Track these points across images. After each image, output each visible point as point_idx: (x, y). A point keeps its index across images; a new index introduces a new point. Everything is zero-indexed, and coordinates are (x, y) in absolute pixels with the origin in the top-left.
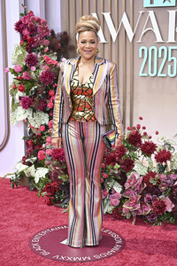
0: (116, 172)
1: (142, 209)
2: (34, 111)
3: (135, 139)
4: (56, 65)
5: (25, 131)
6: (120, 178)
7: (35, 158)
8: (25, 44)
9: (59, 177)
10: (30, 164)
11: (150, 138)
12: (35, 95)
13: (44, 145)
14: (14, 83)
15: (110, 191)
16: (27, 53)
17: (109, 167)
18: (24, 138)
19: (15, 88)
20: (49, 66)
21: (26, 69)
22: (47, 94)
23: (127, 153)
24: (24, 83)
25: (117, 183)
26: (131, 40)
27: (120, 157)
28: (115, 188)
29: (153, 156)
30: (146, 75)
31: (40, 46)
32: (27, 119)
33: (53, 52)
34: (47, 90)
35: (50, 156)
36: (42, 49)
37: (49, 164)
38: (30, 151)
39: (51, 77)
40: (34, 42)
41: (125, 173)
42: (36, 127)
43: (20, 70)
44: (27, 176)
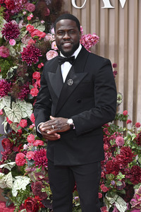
0: (120, 184)
2: (13, 100)
4: (43, 38)
6: (124, 192)
8: (2, 9)
9: (43, 190)
10: (6, 171)
13: (25, 146)
15: (111, 209)
16: (5, 22)
17: (110, 176)
20: (34, 39)
21: (3, 42)
22: (31, 77)
23: (137, 158)
25: (120, 200)
27: (125, 163)
28: (118, 206)
31: (22, 12)
32: (3, 110)
33: (40, 20)
34: (31, 71)
35: (32, 160)
36: (25, 16)
37: (30, 172)
38: (7, 154)
39: (36, 55)
40: (14, 7)
41: (132, 186)
42: (16, 121)
44: (1, 187)
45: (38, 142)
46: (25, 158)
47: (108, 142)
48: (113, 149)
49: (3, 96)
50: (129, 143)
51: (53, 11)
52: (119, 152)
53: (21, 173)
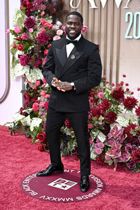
0: (101, 123)
1: (122, 156)
2: (31, 68)
3: (118, 94)
4: (51, 28)
5: (23, 85)
6: (104, 129)
7: (31, 109)
8: (25, 8)
10: (26, 115)
11: (132, 93)
13: (39, 98)
14: (14, 43)
15: (95, 140)
16: (26, 17)
17: (94, 118)
18: (22, 92)
19: (15, 47)
20: (45, 28)
21: (25, 30)
22: (43, 53)
23: (112, 106)
24: (23, 42)
25: (101, 134)
26: (118, 6)
27: (104, 110)
28: (99, 137)
29: (134, 110)
30: (131, 37)
31: (37, 11)
32: (25, 75)
34: (43, 49)
35: (43, 107)
36: (40, 13)
37: (42, 115)
38: (27, 103)
39: (46, 38)
40: (32, 7)
41: (109, 125)
42: (33, 82)
43: (19, 32)
44: (23, 124)
45: (47, 96)
46: (38, 106)
47: (93, 96)
48: (97, 100)
49: (24, 65)
50: (107, 96)
51: (57, 10)
52: (100, 102)
53: (36, 116)
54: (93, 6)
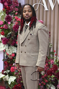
2: (9, 46)
5: (4, 57)
6: (54, 82)
7: (9, 71)
8: (5, 10)
9: (21, 82)
10: (6, 74)
12: (10, 37)
13: (14, 64)
16: (6, 15)
17: (49, 76)
18: (3, 60)
20: (18, 22)
21: (5, 23)
24: (4, 30)
25: (53, 86)
27: (55, 71)
31: (13, 11)
32: (5, 50)
33: (20, 14)
36: (14, 13)
38: (6, 67)
40: (10, 9)
41: (57, 80)
42: (10, 54)
43: (2, 24)
44: (4, 80)
46: (14, 69)
49: (5, 44)
54: (46, 9)
